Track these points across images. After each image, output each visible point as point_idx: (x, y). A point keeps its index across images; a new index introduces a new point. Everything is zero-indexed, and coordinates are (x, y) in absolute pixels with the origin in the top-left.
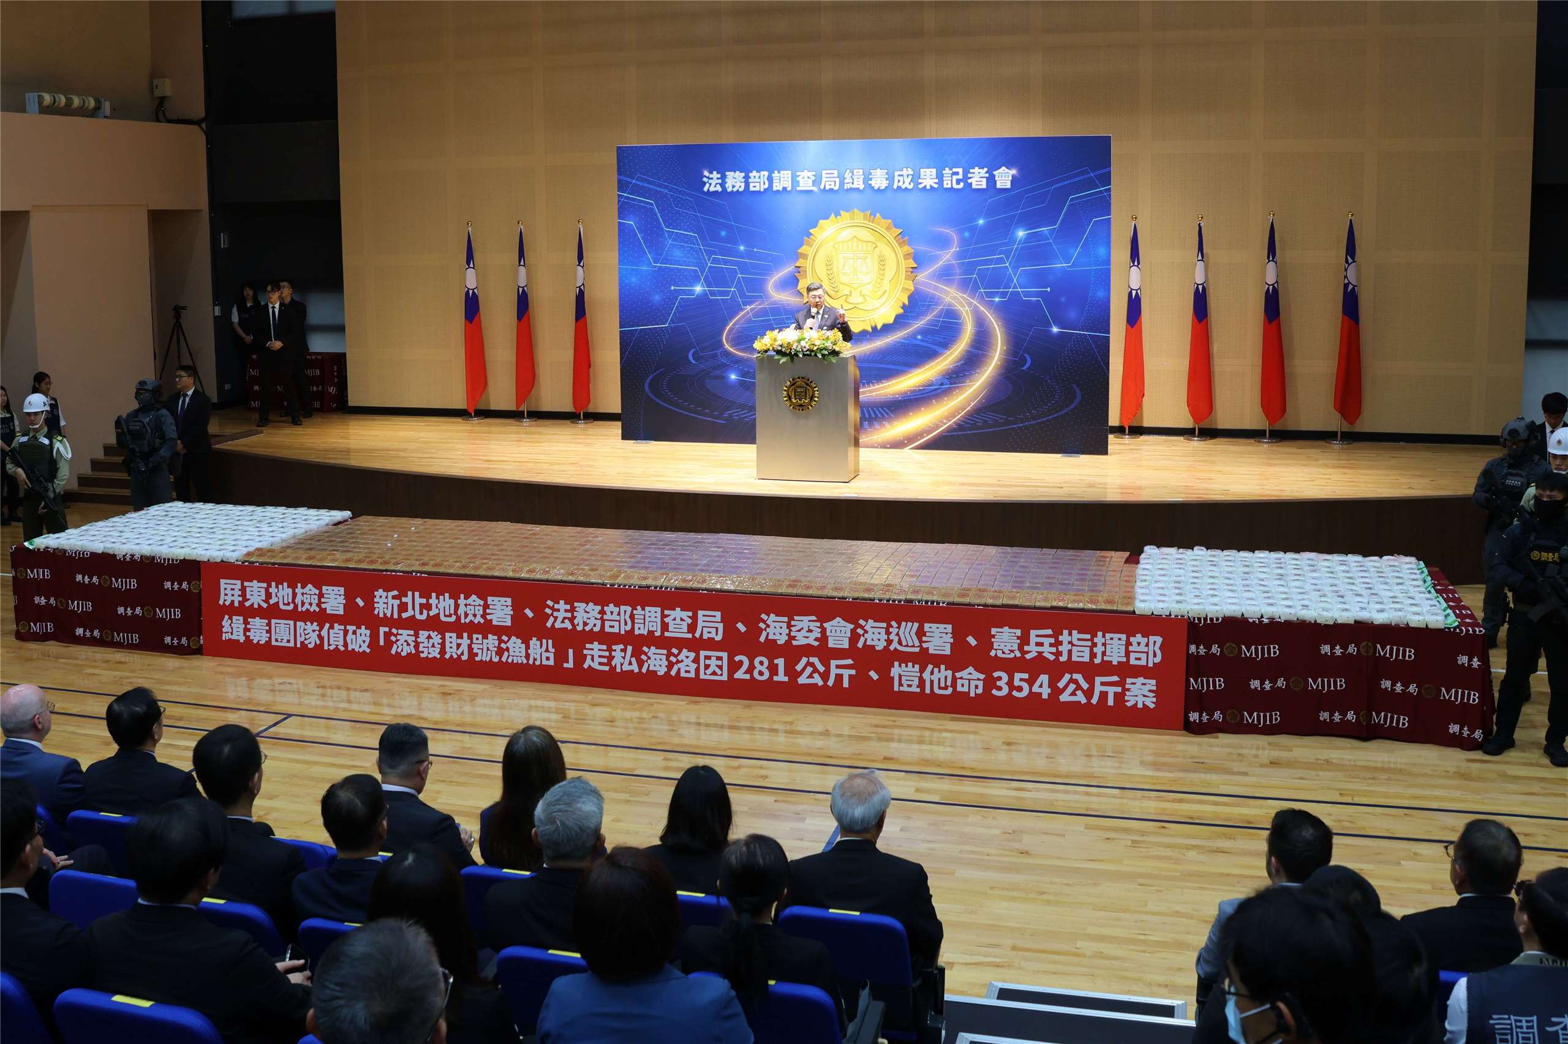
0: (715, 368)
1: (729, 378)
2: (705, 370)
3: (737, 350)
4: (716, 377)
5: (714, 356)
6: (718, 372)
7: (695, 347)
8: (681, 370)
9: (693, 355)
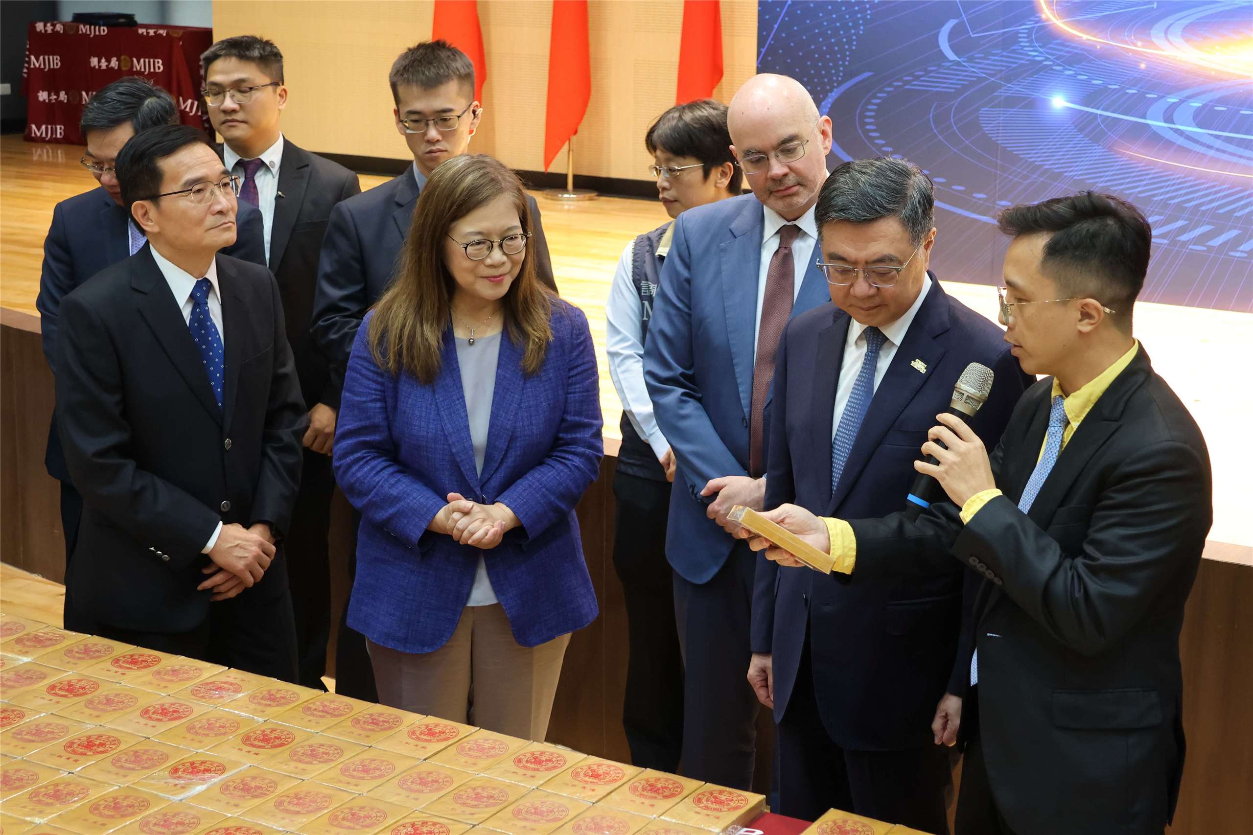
0: (1011, 76)
1: (1044, 103)
2: (980, 80)
3: (1078, 24)
4: (1011, 102)
5: (1010, 41)
6: (1016, 88)
7: (957, 15)
8: (917, 78)
9: (952, 36)
